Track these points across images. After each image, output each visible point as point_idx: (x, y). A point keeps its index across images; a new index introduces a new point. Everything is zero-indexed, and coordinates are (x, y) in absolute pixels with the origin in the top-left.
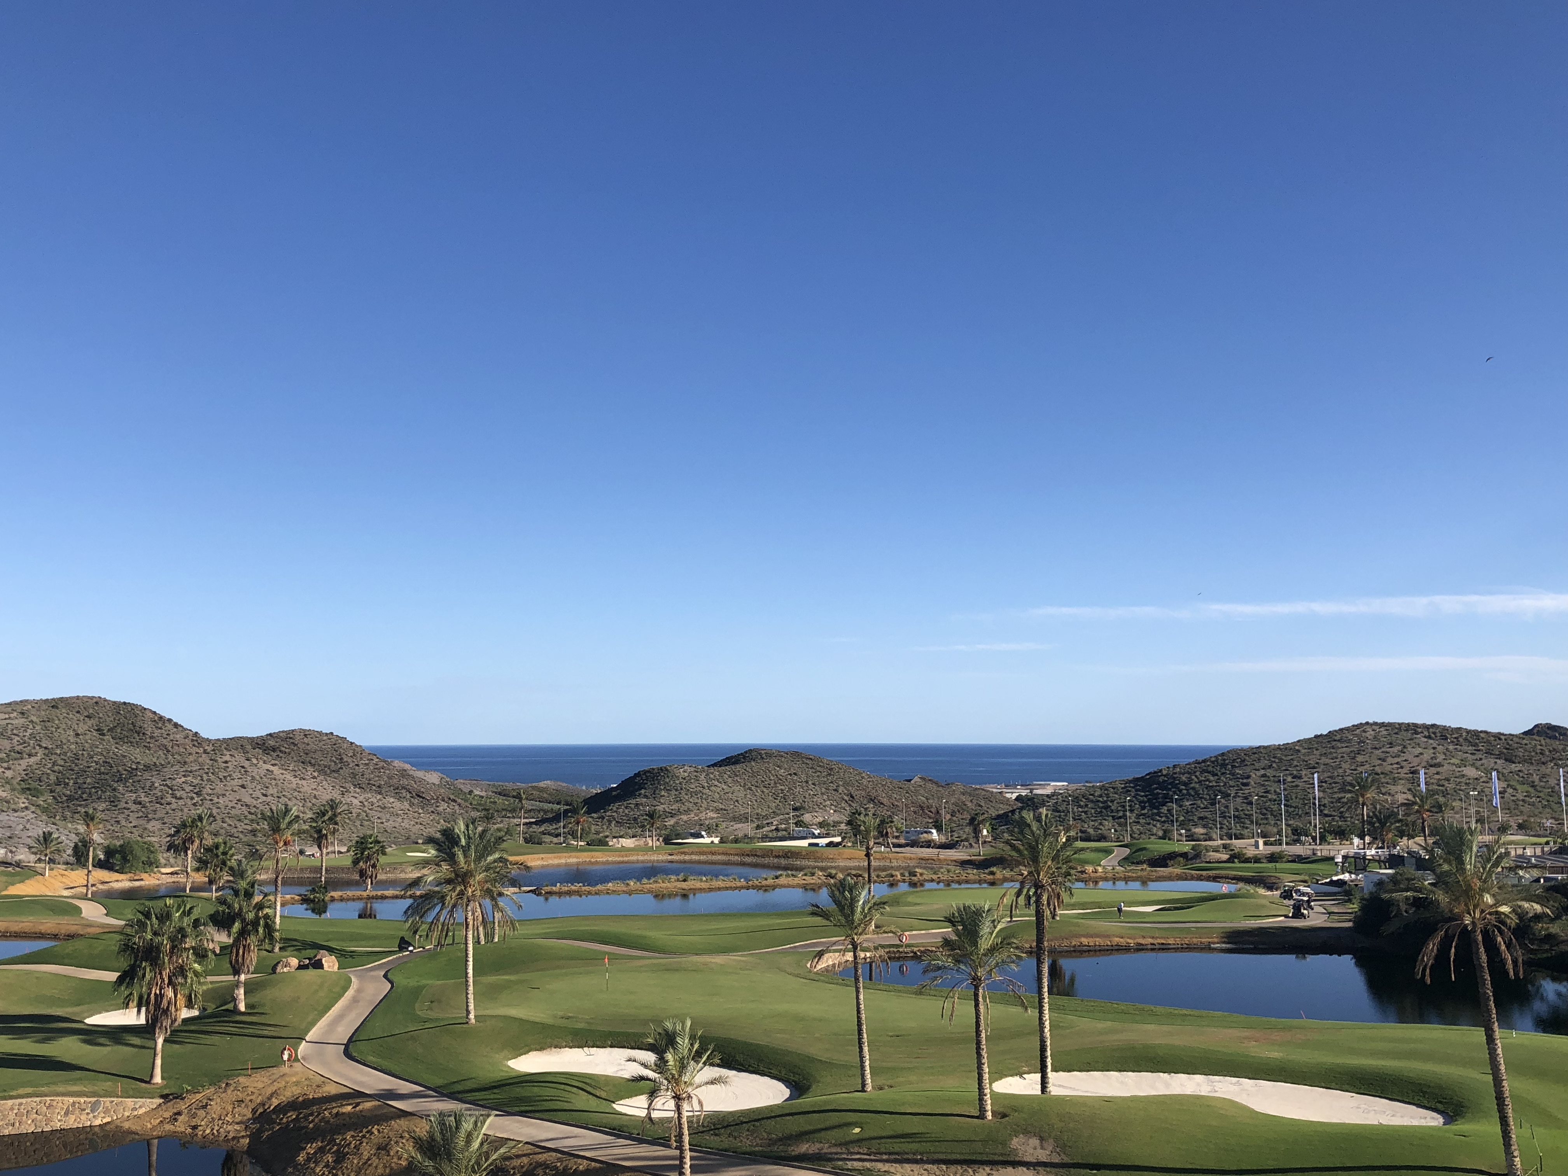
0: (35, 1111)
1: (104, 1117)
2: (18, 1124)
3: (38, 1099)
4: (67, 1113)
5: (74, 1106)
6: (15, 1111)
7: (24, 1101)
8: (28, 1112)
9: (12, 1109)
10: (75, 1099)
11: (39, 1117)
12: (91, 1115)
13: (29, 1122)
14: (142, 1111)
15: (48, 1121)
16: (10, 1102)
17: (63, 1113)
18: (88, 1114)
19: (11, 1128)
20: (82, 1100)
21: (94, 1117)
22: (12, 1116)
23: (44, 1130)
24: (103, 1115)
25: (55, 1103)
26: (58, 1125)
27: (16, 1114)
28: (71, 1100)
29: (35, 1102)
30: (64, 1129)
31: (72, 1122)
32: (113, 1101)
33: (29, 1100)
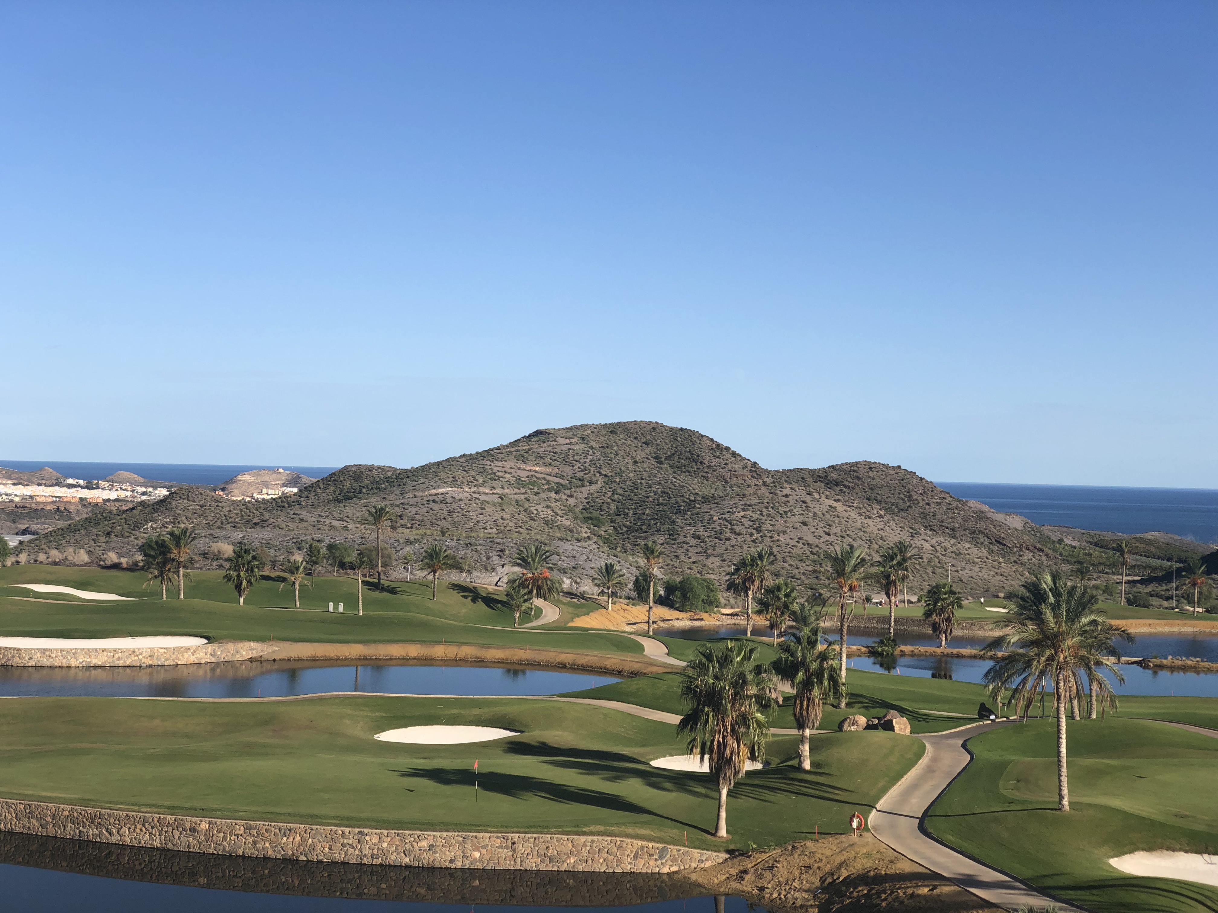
0: (606, 850)
1: (672, 866)
2: (591, 861)
3: (609, 839)
4: (636, 857)
5: (643, 850)
6: (588, 848)
7: (595, 838)
8: (599, 850)
9: (585, 845)
10: (644, 843)
11: (611, 857)
12: (659, 862)
13: (601, 860)
14: (708, 864)
15: (619, 862)
16: (583, 838)
17: (632, 856)
18: (656, 860)
19: (584, 865)
20: (650, 845)
21: (662, 864)
22: (585, 853)
23: (616, 871)
24: (671, 863)
25: (624, 845)
26: (628, 868)
27: (589, 851)
28: (640, 843)
29: (606, 841)
30: (634, 873)
31: (642, 866)
32: (679, 850)
33: (600, 838)
